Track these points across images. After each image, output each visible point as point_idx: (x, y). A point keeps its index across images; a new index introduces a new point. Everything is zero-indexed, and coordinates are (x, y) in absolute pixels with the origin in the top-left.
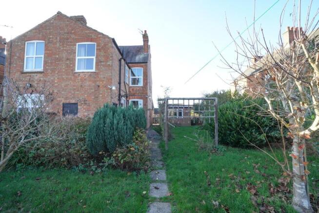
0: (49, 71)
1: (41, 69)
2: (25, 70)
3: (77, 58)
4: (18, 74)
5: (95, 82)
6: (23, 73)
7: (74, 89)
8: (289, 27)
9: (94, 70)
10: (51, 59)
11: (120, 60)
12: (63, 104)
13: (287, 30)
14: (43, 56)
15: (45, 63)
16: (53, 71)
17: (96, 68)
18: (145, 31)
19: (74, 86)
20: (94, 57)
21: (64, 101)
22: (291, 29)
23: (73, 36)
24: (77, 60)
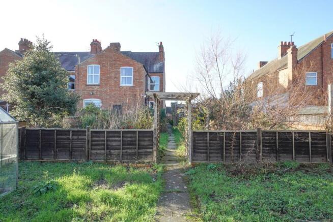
0: (103, 85)
1: (98, 83)
2: (88, 83)
3: (121, 77)
4: (83, 86)
5: (133, 92)
6: (87, 85)
7: (120, 97)
8: (282, 42)
9: (132, 85)
10: (105, 77)
11: (146, 76)
12: (113, 105)
13: (280, 44)
14: (99, 75)
15: (101, 79)
16: (106, 84)
17: (133, 83)
18: (161, 43)
19: (120, 94)
20: (132, 77)
21: (113, 103)
22: (284, 44)
23: (118, 62)
24: (121, 79)
